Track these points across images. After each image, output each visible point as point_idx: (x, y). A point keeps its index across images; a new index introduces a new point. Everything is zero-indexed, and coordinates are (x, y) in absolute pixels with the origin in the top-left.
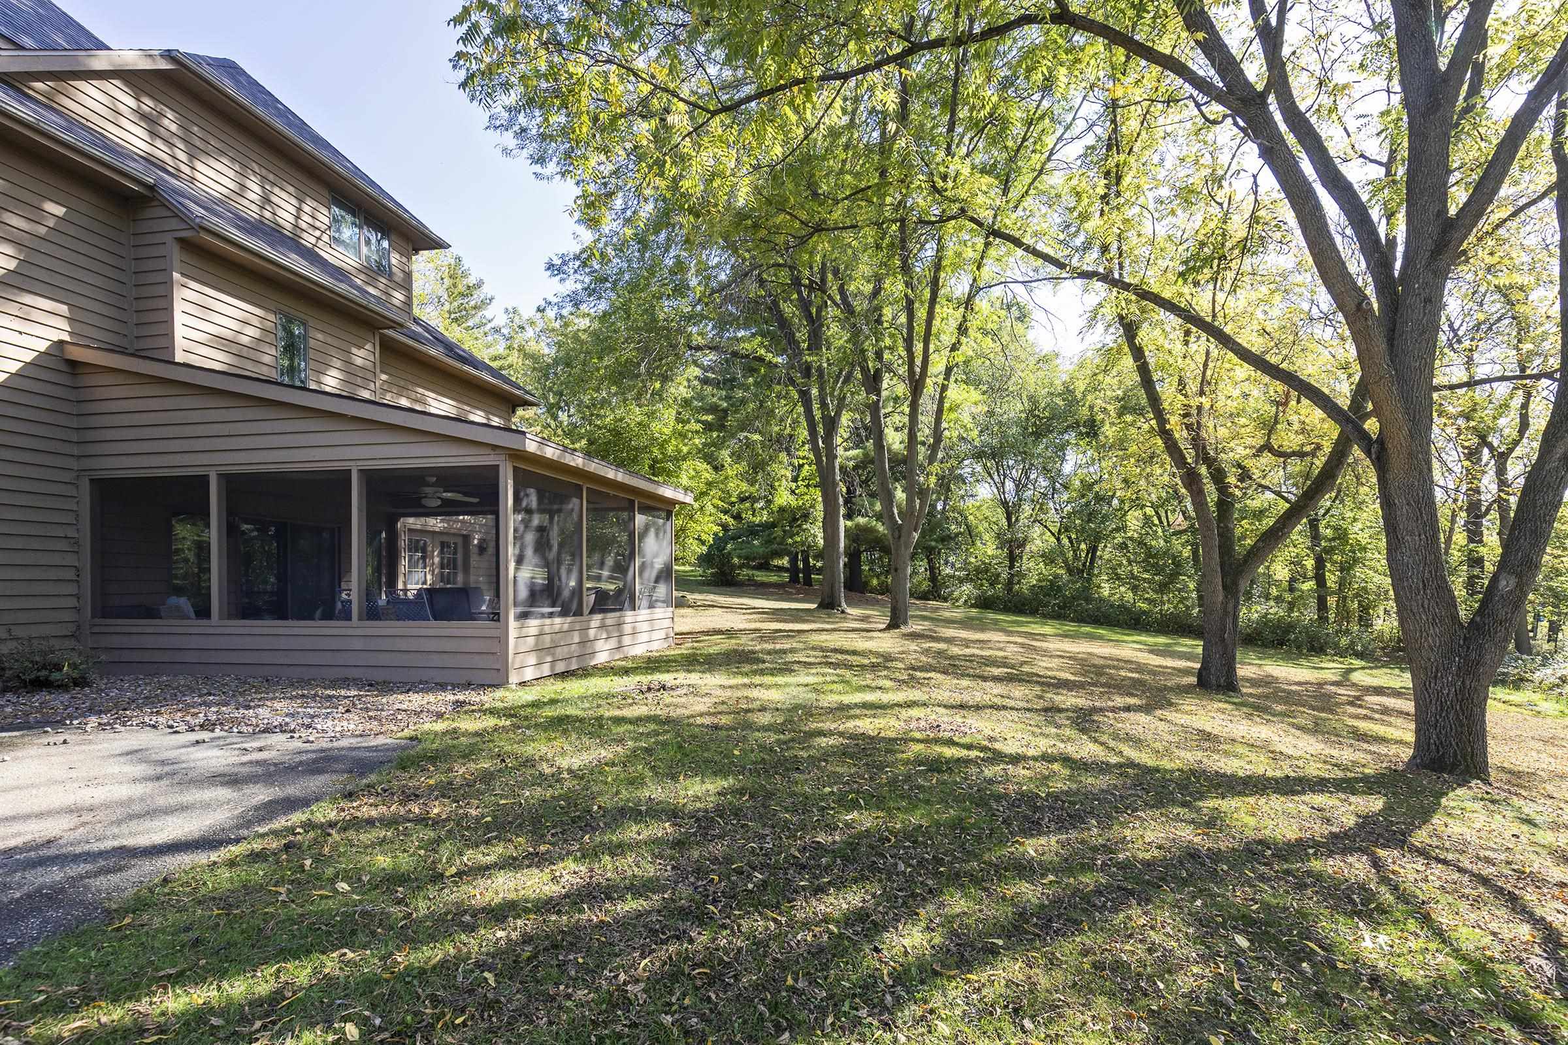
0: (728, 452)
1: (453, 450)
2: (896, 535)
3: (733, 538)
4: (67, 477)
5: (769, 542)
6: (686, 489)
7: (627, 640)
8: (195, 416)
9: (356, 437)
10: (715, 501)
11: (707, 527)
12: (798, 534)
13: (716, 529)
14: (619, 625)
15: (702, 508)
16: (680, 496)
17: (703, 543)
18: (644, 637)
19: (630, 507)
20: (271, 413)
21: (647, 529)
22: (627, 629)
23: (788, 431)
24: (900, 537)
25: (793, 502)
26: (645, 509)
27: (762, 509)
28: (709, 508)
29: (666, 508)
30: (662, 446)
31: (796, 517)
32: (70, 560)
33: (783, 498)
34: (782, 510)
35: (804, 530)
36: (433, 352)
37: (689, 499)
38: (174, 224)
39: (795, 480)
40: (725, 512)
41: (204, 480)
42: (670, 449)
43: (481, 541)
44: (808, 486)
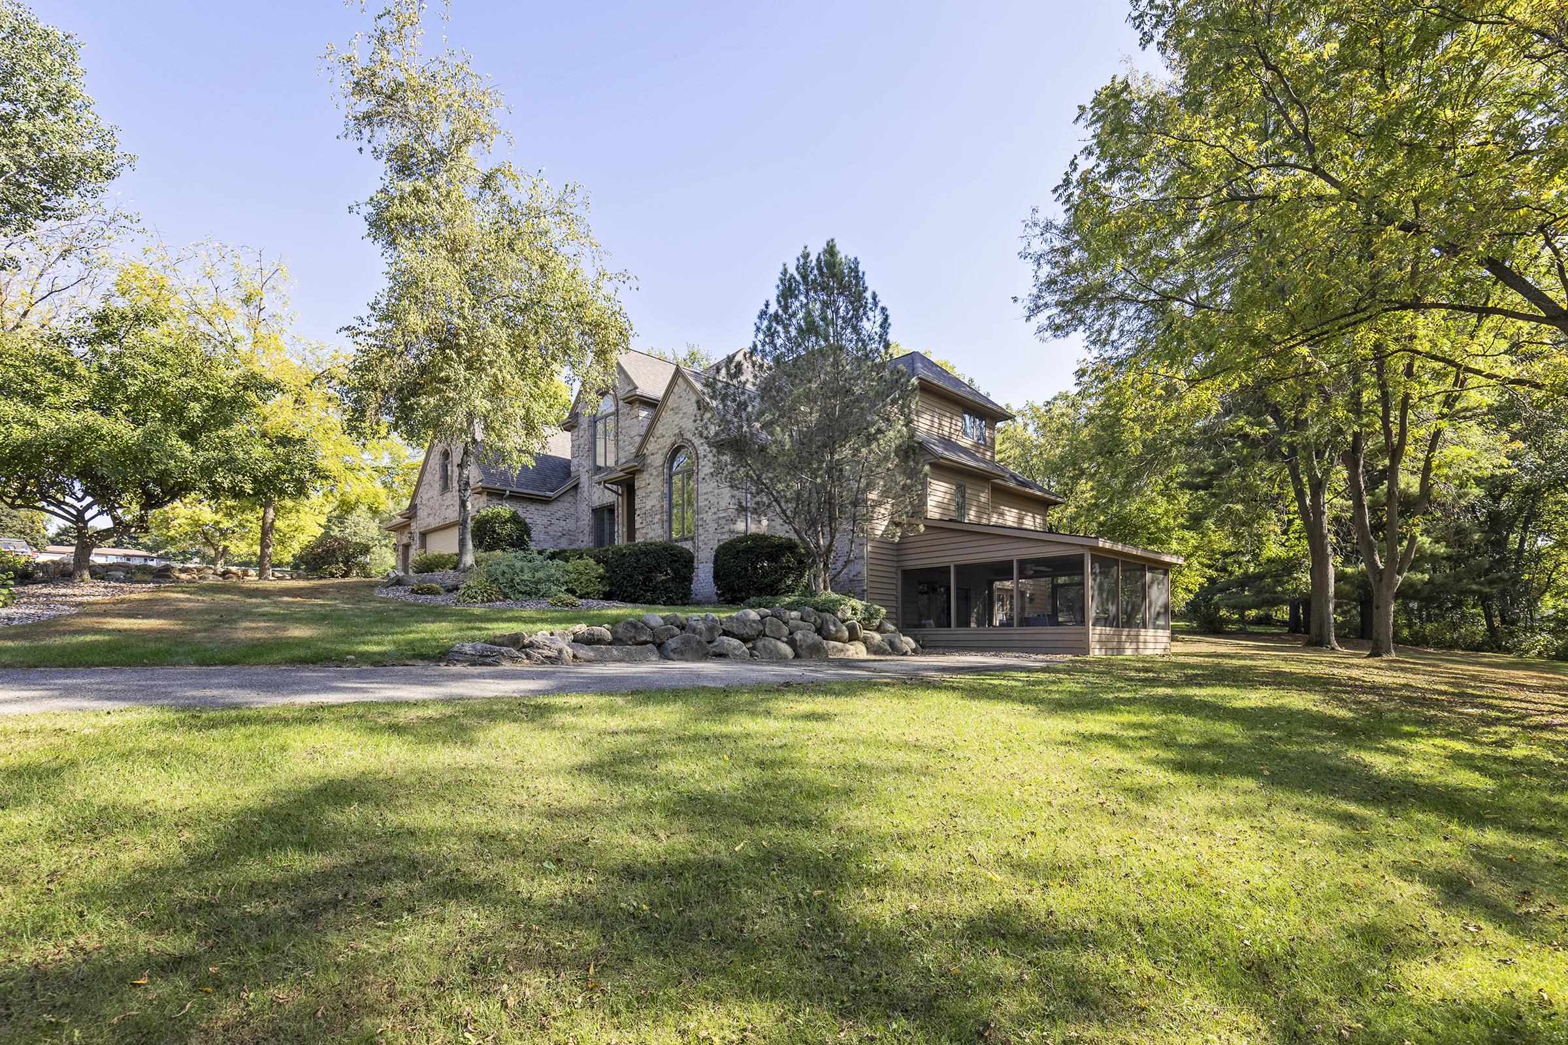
0: (1212, 520)
1: (1062, 548)
2: (1378, 578)
3: (1221, 591)
4: (893, 570)
5: (1259, 592)
6: (1176, 553)
7: (1141, 645)
8: (945, 541)
9: (1016, 545)
10: (1200, 559)
11: (1194, 579)
12: (1288, 582)
13: (1201, 580)
14: (1138, 636)
15: (1189, 566)
16: (1174, 560)
17: (1190, 591)
18: (1151, 646)
19: (1143, 569)
20: (974, 537)
21: (1152, 582)
22: (1141, 639)
23: (1277, 490)
24: (1381, 580)
25: (1282, 552)
26: (1151, 569)
27: (1248, 561)
28: (1196, 565)
29: (1166, 568)
30: (1156, 522)
31: (1288, 567)
32: (894, 604)
33: (1272, 550)
34: (1270, 561)
35: (1295, 579)
36: (1012, 485)
37: (1180, 561)
38: (929, 457)
39: (1285, 532)
40: (1209, 567)
41: (949, 567)
42: (1162, 524)
43: (1031, 595)
44: (1299, 539)
